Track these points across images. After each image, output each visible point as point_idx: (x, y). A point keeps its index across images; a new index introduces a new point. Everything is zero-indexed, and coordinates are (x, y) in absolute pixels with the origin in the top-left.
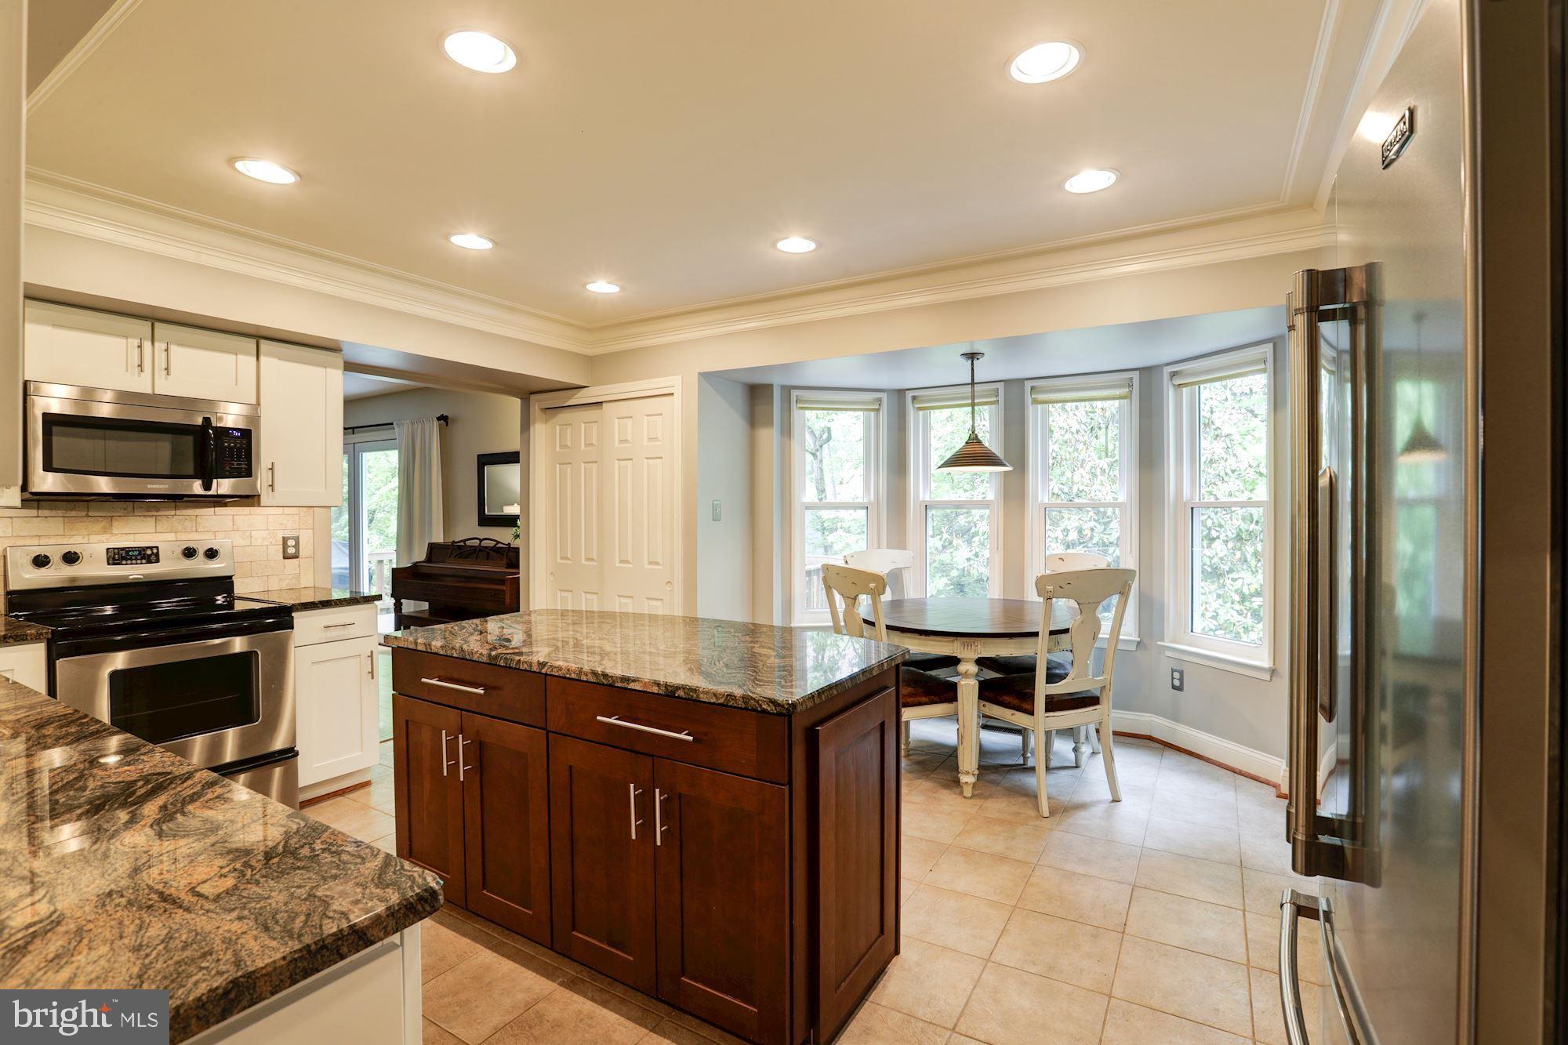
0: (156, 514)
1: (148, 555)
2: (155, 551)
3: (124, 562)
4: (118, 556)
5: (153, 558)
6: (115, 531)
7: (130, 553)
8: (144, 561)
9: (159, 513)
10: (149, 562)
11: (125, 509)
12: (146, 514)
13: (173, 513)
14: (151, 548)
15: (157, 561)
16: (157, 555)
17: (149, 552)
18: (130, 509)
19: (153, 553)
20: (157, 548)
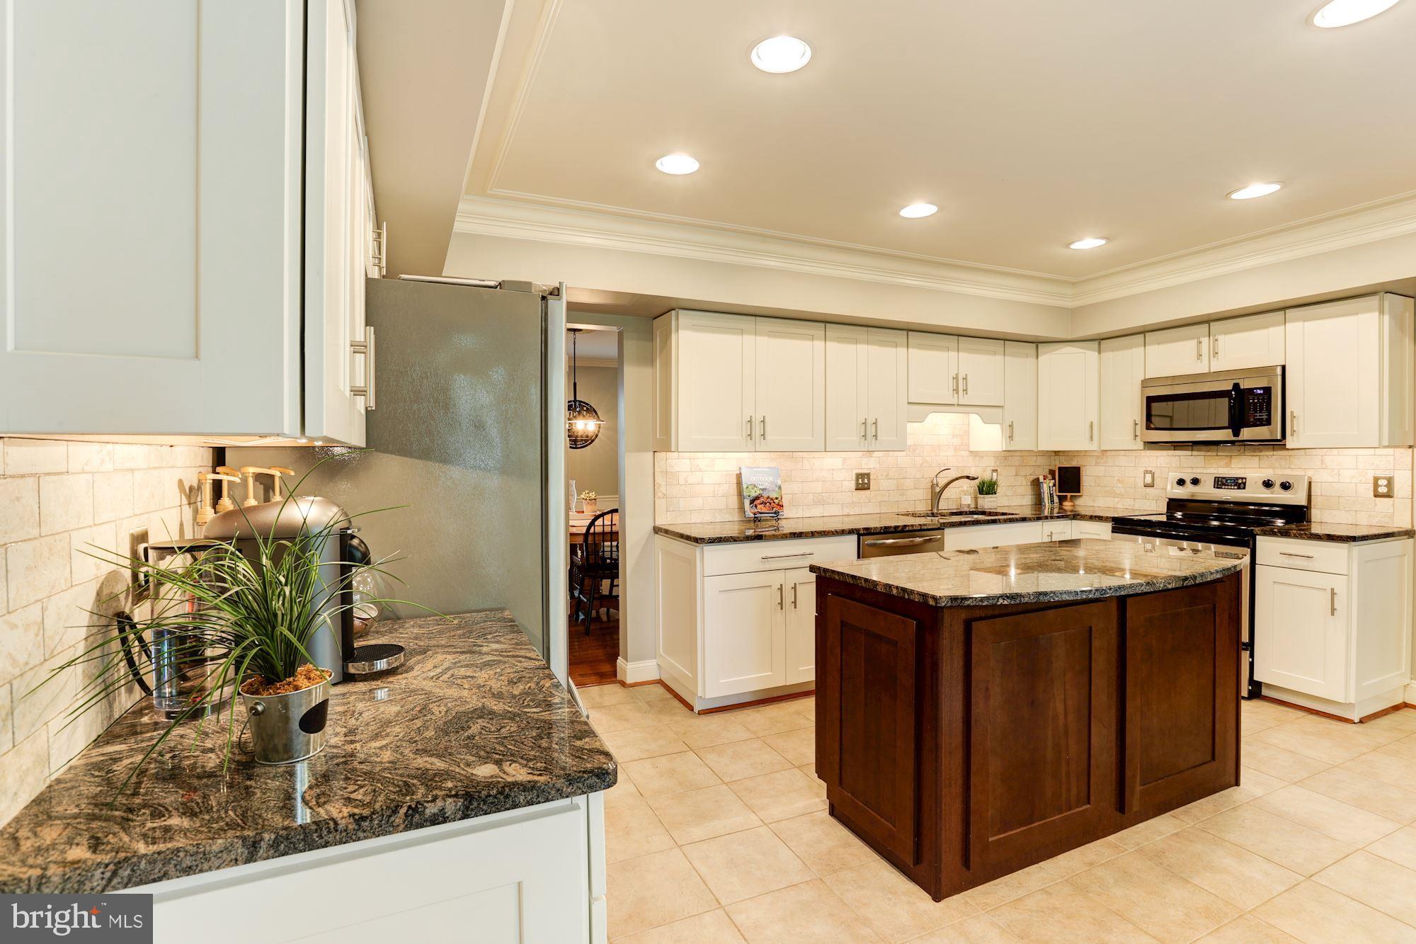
0: (1259, 454)
1: (1239, 483)
2: (1244, 481)
3: (1223, 487)
4: (1220, 483)
5: (1242, 486)
6: (1233, 466)
7: (1229, 481)
8: (1236, 487)
9: (1262, 454)
10: (1239, 488)
11: (1239, 451)
12: (1252, 454)
13: (1271, 453)
14: (1242, 478)
15: (1244, 488)
16: (1245, 484)
17: (1240, 481)
18: (1242, 451)
19: (1242, 482)
20: (1246, 478)
